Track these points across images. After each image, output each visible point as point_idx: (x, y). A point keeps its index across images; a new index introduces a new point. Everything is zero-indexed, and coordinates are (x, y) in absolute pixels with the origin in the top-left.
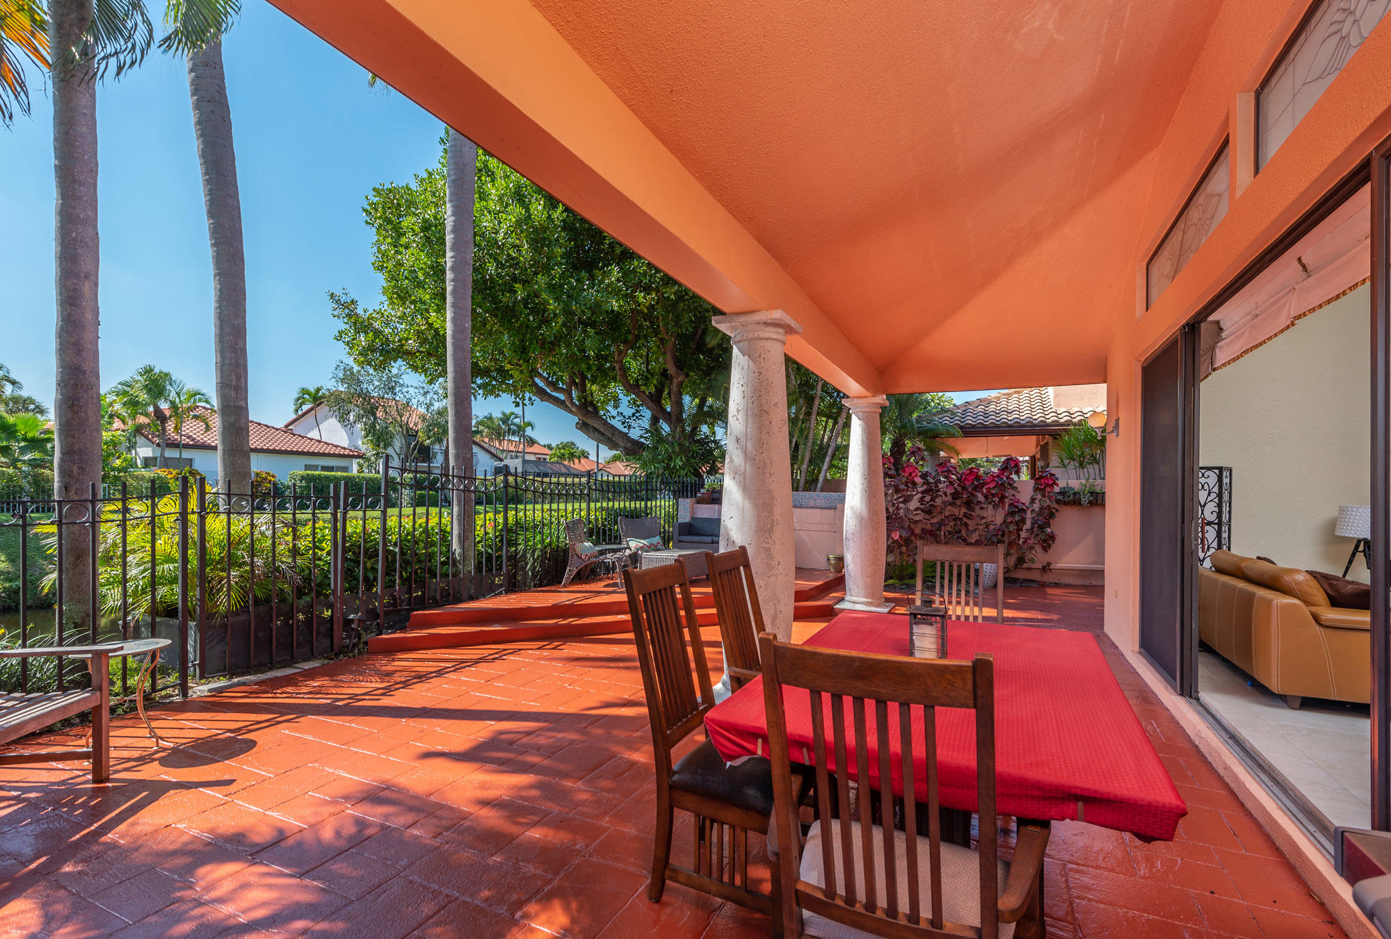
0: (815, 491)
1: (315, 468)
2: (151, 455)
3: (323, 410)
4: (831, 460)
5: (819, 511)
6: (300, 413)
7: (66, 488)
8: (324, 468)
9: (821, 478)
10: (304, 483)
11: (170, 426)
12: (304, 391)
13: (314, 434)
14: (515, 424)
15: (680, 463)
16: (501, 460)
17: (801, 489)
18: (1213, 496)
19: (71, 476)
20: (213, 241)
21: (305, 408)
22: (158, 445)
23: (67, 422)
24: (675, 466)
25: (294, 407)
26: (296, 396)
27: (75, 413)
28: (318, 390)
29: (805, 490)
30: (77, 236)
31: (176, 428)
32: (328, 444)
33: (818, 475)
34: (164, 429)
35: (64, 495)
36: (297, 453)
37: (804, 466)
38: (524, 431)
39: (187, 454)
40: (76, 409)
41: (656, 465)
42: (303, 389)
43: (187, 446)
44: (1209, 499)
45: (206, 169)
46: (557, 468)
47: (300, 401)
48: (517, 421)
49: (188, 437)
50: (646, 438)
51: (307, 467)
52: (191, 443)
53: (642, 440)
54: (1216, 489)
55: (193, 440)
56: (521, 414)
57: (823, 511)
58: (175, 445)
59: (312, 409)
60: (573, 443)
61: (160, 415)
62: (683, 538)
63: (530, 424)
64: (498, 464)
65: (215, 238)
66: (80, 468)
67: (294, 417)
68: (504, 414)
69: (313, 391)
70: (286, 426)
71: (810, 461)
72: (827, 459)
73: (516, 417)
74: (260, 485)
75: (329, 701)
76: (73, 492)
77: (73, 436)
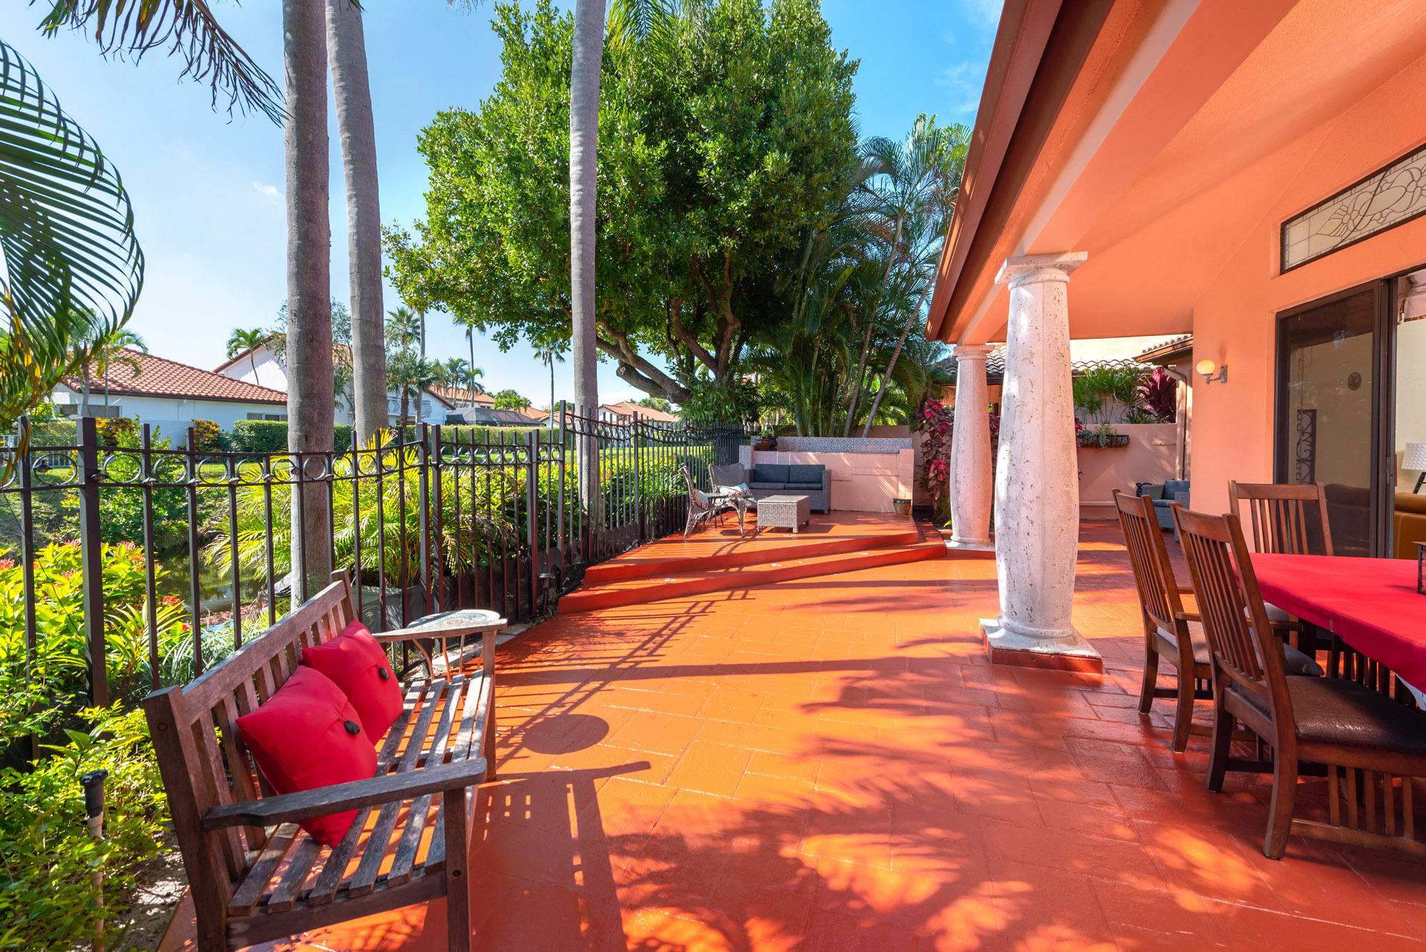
1: (259, 416)
2: (68, 402)
3: (260, 353)
5: (880, 456)
6: (234, 356)
7: (306, 437)
8: (268, 417)
9: (867, 425)
10: (253, 434)
11: (93, 368)
12: (240, 333)
13: (249, 378)
14: (463, 371)
15: (731, 411)
16: (453, 409)
18: (1306, 436)
19: (311, 424)
20: (349, 158)
21: (240, 351)
22: (80, 391)
23: (307, 359)
24: (726, 413)
25: (227, 351)
26: (230, 338)
27: (315, 349)
28: (256, 332)
30: (314, 138)
31: (99, 371)
32: (272, 391)
34: (86, 374)
35: (304, 446)
36: (239, 400)
37: (850, 413)
38: (473, 379)
39: (114, 401)
40: (315, 344)
42: (238, 331)
43: (113, 392)
44: (1303, 438)
45: (341, 75)
46: (503, 417)
47: (234, 344)
48: (465, 367)
49: (114, 382)
51: (250, 416)
52: (119, 389)
54: (1309, 430)
55: (120, 385)
56: (469, 360)
57: (885, 456)
58: (99, 391)
59: (248, 352)
60: (514, 392)
63: (479, 372)
64: (450, 412)
65: (353, 155)
66: (320, 414)
67: (227, 360)
68: (451, 360)
69: (248, 332)
70: (217, 371)
72: (875, 406)
73: (465, 364)
74: (201, 435)
75: (606, 666)
76: (313, 443)
77: (313, 377)
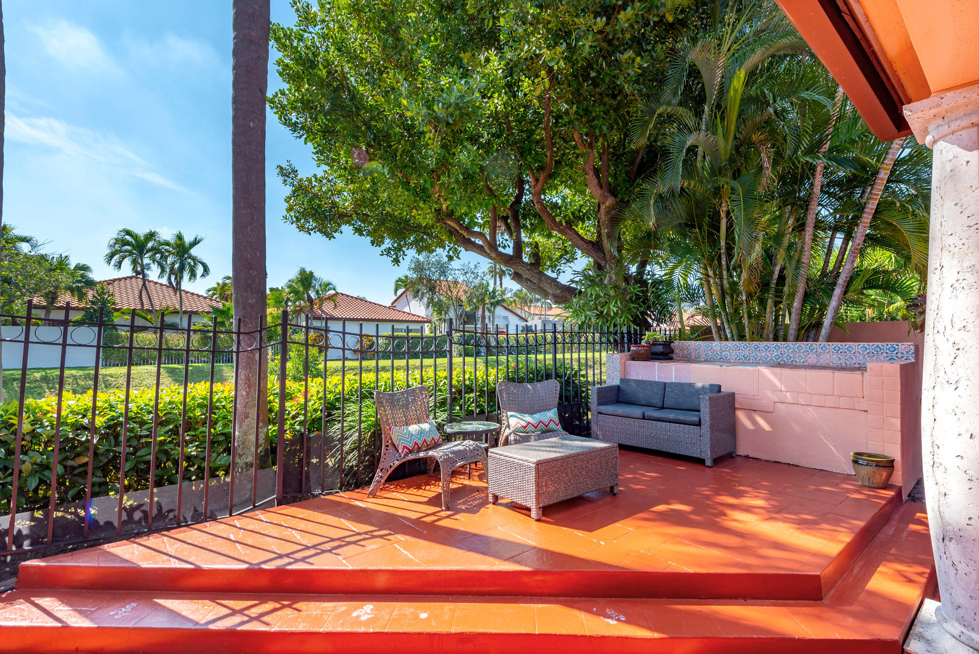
0: (816, 340)
1: (400, 330)
3: (410, 293)
4: (845, 293)
5: (828, 374)
6: (398, 295)
9: (827, 321)
11: (316, 306)
12: (399, 280)
13: (406, 310)
15: (615, 309)
16: (526, 321)
17: (791, 337)
21: (401, 291)
25: (394, 291)
26: (395, 283)
29: (797, 339)
31: (319, 308)
32: (414, 315)
33: (822, 315)
34: (312, 308)
36: (389, 321)
37: (796, 304)
41: (588, 313)
42: (398, 278)
47: (397, 287)
49: (324, 312)
50: (577, 282)
51: (394, 330)
53: (573, 285)
57: (837, 374)
58: (319, 318)
59: (404, 292)
61: (310, 300)
62: (603, 408)
69: (404, 279)
70: (392, 304)
71: (806, 296)
72: (838, 291)
